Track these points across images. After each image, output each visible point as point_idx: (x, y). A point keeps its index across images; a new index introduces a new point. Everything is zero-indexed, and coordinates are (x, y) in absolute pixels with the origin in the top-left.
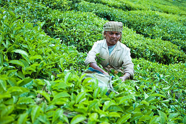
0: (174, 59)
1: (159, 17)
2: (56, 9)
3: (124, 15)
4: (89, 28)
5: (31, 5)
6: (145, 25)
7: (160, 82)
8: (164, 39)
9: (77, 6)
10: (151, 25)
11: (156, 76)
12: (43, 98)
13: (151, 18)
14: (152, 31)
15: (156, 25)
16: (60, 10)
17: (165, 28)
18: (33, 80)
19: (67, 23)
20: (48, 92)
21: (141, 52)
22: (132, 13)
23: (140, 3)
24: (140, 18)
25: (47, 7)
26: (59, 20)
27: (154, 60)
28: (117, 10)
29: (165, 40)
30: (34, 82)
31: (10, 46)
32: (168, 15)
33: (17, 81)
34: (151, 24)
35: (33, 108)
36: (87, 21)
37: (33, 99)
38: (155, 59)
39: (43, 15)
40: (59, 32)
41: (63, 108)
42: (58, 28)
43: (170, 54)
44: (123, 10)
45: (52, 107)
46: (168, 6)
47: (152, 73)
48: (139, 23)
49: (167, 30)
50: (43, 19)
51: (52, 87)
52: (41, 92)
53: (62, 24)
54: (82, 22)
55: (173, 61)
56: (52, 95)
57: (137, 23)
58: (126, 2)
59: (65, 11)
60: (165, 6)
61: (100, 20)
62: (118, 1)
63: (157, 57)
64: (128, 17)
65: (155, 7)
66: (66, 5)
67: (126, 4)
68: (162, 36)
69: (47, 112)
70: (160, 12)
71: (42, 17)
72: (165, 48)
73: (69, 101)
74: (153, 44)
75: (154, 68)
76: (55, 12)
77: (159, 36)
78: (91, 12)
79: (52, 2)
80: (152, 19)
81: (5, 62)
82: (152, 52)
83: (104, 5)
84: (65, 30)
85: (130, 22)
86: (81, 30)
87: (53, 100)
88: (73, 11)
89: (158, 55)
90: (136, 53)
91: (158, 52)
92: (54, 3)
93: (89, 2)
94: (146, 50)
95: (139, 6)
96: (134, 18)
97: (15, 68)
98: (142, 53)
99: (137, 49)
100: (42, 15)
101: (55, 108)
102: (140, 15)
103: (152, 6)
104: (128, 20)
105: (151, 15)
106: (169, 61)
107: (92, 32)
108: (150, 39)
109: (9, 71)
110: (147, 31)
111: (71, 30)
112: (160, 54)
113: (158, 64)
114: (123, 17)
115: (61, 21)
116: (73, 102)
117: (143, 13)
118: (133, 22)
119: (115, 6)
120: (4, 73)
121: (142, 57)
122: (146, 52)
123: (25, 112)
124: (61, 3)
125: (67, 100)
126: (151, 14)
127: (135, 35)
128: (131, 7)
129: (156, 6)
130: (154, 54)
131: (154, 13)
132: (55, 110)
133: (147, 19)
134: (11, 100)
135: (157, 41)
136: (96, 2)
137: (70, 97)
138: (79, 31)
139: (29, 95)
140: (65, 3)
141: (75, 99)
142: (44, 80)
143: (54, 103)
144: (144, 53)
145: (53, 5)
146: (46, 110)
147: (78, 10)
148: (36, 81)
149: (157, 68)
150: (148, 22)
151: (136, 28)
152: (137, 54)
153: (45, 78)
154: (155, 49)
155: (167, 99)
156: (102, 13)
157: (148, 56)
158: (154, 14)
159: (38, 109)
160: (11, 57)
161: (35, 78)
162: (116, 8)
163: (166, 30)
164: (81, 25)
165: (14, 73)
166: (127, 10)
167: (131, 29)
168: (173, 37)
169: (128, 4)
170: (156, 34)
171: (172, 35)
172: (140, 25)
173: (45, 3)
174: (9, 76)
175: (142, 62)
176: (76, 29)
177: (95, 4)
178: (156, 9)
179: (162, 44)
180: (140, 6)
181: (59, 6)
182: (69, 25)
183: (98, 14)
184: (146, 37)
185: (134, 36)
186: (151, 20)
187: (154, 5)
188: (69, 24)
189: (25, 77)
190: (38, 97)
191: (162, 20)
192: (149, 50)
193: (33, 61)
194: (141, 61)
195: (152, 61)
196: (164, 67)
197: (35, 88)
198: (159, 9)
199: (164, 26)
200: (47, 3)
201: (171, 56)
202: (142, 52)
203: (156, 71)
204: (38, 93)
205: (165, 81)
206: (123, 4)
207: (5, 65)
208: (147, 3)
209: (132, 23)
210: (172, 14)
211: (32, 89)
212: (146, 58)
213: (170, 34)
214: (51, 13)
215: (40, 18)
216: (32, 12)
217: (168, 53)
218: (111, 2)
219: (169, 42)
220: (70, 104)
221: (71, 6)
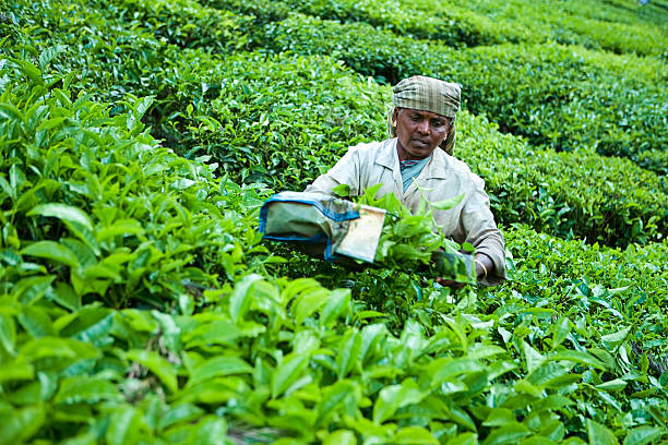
0: (644, 225)
1: (584, 68)
2: (195, 48)
3: (452, 63)
4: (319, 116)
5: (100, 33)
6: (532, 98)
7: (592, 314)
8: (607, 150)
9: (274, 32)
10: (555, 99)
11: (577, 290)
12: (152, 380)
13: (554, 72)
14: (560, 121)
15: (576, 99)
16: (210, 49)
17: (608, 109)
18: (114, 313)
19: (238, 98)
20: (167, 356)
21: (519, 202)
22: (483, 56)
23: (514, 18)
24: (513, 73)
25: (158, 39)
26: (205, 89)
27: (568, 231)
28: (425, 47)
29: (608, 154)
30: (115, 321)
31: (26, 189)
32: (618, 60)
33: (54, 318)
34: (555, 93)
35: (114, 418)
36: (313, 90)
37: (114, 382)
38: (574, 229)
39: (145, 71)
40: (208, 131)
41: (226, 415)
42: (204, 119)
43: (631, 209)
44: (447, 44)
45: (183, 410)
46: (618, 25)
47: (560, 280)
48: (508, 93)
49: (618, 118)
50: (147, 85)
51: (185, 339)
52: (144, 357)
53: (218, 101)
54: (291, 94)
55: (641, 234)
56: (183, 367)
57: (504, 91)
58: (458, 15)
59: (230, 53)
60: (608, 24)
61: (360, 85)
62: (430, 13)
63: (582, 219)
64: (466, 69)
65: (570, 29)
66: (231, 30)
67: (458, 21)
68: (599, 138)
69: (166, 429)
70: (589, 47)
71: (143, 79)
72: (609, 183)
73: (248, 389)
74: (563, 172)
75: (568, 262)
76: (189, 59)
77: (587, 141)
78: (326, 54)
79: (179, 20)
80: (558, 74)
81: (7, 250)
82: (559, 199)
83: (375, 27)
84: (230, 125)
85: (475, 88)
86: (289, 125)
87: (189, 384)
88: (258, 54)
89: (585, 211)
90: (499, 208)
91: (583, 200)
92: (185, 24)
93: (318, 18)
94: (538, 196)
95: (509, 26)
96: (490, 75)
97: (44, 269)
98: (523, 204)
99: (503, 190)
100: (140, 72)
101: (193, 414)
102: (512, 61)
103: (556, 25)
104: (467, 83)
105: (554, 60)
106: (626, 235)
107: (332, 130)
108: (553, 150)
109: (23, 281)
110: (540, 122)
111: (251, 123)
112: (590, 208)
113: (584, 247)
114: (447, 72)
115: (213, 93)
116: (262, 392)
117: (523, 53)
118: (488, 89)
119: (419, 30)
120: (6, 290)
121: (524, 220)
122: (539, 200)
123: (86, 432)
124: (212, 25)
125: (241, 385)
126: (554, 57)
127: (495, 140)
128: (477, 33)
129: (572, 26)
130: (568, 209)
131: (567, 52)
132: (194, 422)
133: (540, 78)
134: (33, 388)
135: (580, 159)
136: (345, 15)
137: (250, 375)
138: (282, 129)
139: (97, 369)
140: (229, 23)
141: (268, 382)
142: (155, 313)
143: (191, 397)
144: (529, 206)
145: (183, 31)
146: (163, 423)
147: (278, 50)
148: (125, 317)
149: (580, 261)
150: (545, 88)
151: (499, 111)
152: (504, 211)
153: (157, 304)
154: (573, 191)
155: (620, 376)
156: (369, 57)
157: (544, 217)
158: (564, 57)
159: (133, 421)
160: (29, 231)
161: (118, 305)
162: (420, 39)
163: (612, 118)
164: (291, 105)
165: (44, 288)
166: (465, 46)
167: (478, 117)
168: (640, 144)
169: (466, 22)
170: (575, 131)
171: (635, 133)
172: (512, 101)
173: (151, 27)
174: (25, 300)
175: (521, 241)
176: (271, 122)
177: (342, 23)
178: (572, 39)
179: (600, 169)
180: (513, 27)
181: (205, 35)
182: (243, 108)
183: (354, 61)
184: (538, 145)
185: (492, 143)
186: (556, 80)
187: (568, 22)
188: (243, 102)
189: (84, 303)
190: (132, 375)
191: (598, 79)
192: (549, 194)
193: (113, 245)
194: (518, 235)
195: (561, 234)
196: (605, 258)
197: (121, 343)
198: (586, 39)
199: (606, 102)
200: (159, 25)
201: (634, 213)
202: (524, 201)
203: (576, 272)
204: (131, 362)
205: (612, 310)
206: (447, 22)
207: (8, 259)
208: (537, 16)
209: (483, 93)
210: (634, 53)
211: (108, 349)
212: (538, 226)
213: (629, 130)
214: (174, 61)
215: (134, 81)
216: (104, 60)
217: (621, 202)
218: (401, 16)
219: (625, 161)
220: (250, 399)
221: (252, 33)
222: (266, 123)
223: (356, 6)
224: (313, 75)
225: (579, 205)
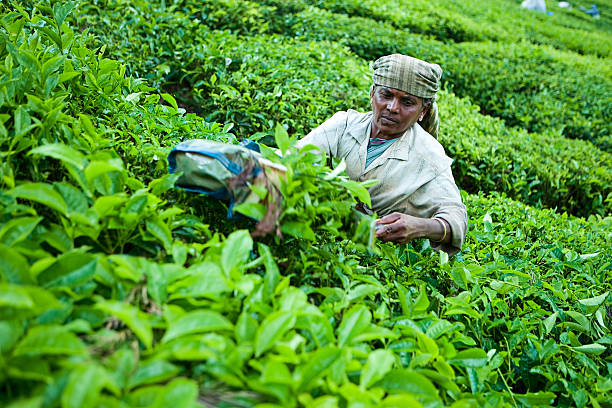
0: (604, 199)
1: (553, 65)
2: (224, 30)
4: (325, 91)
6: (508, 87)
7: (565, 277)
8: (571, 134)
9: (292, 21)
10: (527, 89)
11: (552, 254)
13: (527, 66)
14: (531, 107)
15: (546, 90)
16: (236, 32)
17: (573, 100)
18: (99, 258)
19: (256, 72)
20: (149, 306)
21: (496, 173)
22: (468, 50)
23: (494, 21)
24: (492, 65)
25: (192, 20)
26: (228, 64)
27: (537, 201)
28: (419, 41)
29: (572, 137)
30: (98, 267)
32: (582, 60)
33: (31, 261)
34: (527, 84)
35: (73, 376)
36: (322, 68)
37: (82, 334)
38: (542, 199)
39: (178, 46)
40: (228, 98)
41: (204, 373)
42: (225, 88)
43: (593, 184)
44: (438, 39)
45: (157, 368)
46: (581, 32)
48: (488, 82)
49: (581, 107)
50: (179, 58)
51: (171, 289)
53: (239, 73)
54: (303, 71)
55: (599, 207)
56: (163, 320)
57: (484, 80)
58: (448, 16)
59: (253, 36)
60: (572, 31)
61: (362, 68)
62: (424, 13)
63: (549, 191)
64: (454, 60)
65: (541, 33)
66: (256, 18)
67: (447, 21)
68: (564, 123)
69: (133, 390)
70: (557, 48)
71: (177, 53)
72: (573, 161)
74: (534, 149)
75: (543, 228)
76: (217, 38)
77: (555, 125)
78: (335, 40)
79: (212, 7)
80: (531, 69)
82: (531, 173)
83: (377, 22)
84: (247, 94)
85: (461, 76)
86: (299, 97)
87: (167, 337)
88: (277, 38)
89: (552, 185)
90: (479, 178)
91: (551, 176)
92: (217, 10)
93: (330, 11)
94: (512, 169)
95: (490, 28)
96: (474, 66)
98: (499, 175)
99: (482, 162)
100: (174, 47)
101: (167, 372)
102: (492, 56)
103: (530, 30)
104: (454, 71)
105: (528, 57)
106: (587, 207)
107: (337, 103)
108: (526, 131)
110: (514, 107)
111: (266, 94)
112: (557, 181)
113: (555, 215)
115: (235, 66)
116: (243, 351)
117: (502, 50)
118: (471, 77)
119: (415, 26)
121: (500, 190)
122: (513, 173)
124: (241, 13)
126: (527, 54)
127: (477, 120)
128: (463, 32)
129: (542, 30)
130: (538, 182)
131: (539, 51)
132: (163, 384)
133: (515, 71)
135: (549, 139)
136: (352, 12)
138: (293, 100)
140: (254, 12)
141: (252, 337)
143: (165, 354)
144: (505, 178)
145: (215, 17)
146: (133, 383)
147: (294, 35)
148: (112, 262)
149: (552, 228)
150: (519, 79)
151: (478, 97)
152: (482, 181)
154: (543, 166)
157: (517, 187)
158: (536, 54)
161: (112, 250)
163: (576, 107)
164: (302, 80)
166: (452, 41)
167: (463, 100)
168: (599, 130)
170: (545, 116)
171: (596, 121)
172: (491, 89)
173: (188, 11)
174: (8, 241)
175: (500, 207)
176: (283, 93)
177: (350, 17)
178: (543, 41)
179: (566, 149)
180: (493, 29)
181: (234, 21)
182: (259, 79)
183: (359, 48)
184: (512, 126)
185: (474, 122)
186: (529, 73)
187: (538, 26)
188: (260, 75)
190: (110, 325)
191: (565, 74)
192: (522, 168)
194: (497, 202)
195: (531, 202)
196: (574, 227)
198: (554, 41)
199: (571, 94)
200: (194, 11)
201: (595, 188)
202: (501, 173)
203: (550, 238)
206: (438, 21)
208: (514, 21)
209: (467, 80)
210: (595, 56)
211: (89, 295)
212: (511, 194)
213: (590, 118)
214: (203, 39)
215: (168, 54)
216: (144, 35)
217: (584, 178)
218: (400, 14)
219: (587, 144)
220: (232, 357)
221: (273, 21)
222: (279, 95)
223: (362, 6)
224: (323, 57)
225: (547, 179)
